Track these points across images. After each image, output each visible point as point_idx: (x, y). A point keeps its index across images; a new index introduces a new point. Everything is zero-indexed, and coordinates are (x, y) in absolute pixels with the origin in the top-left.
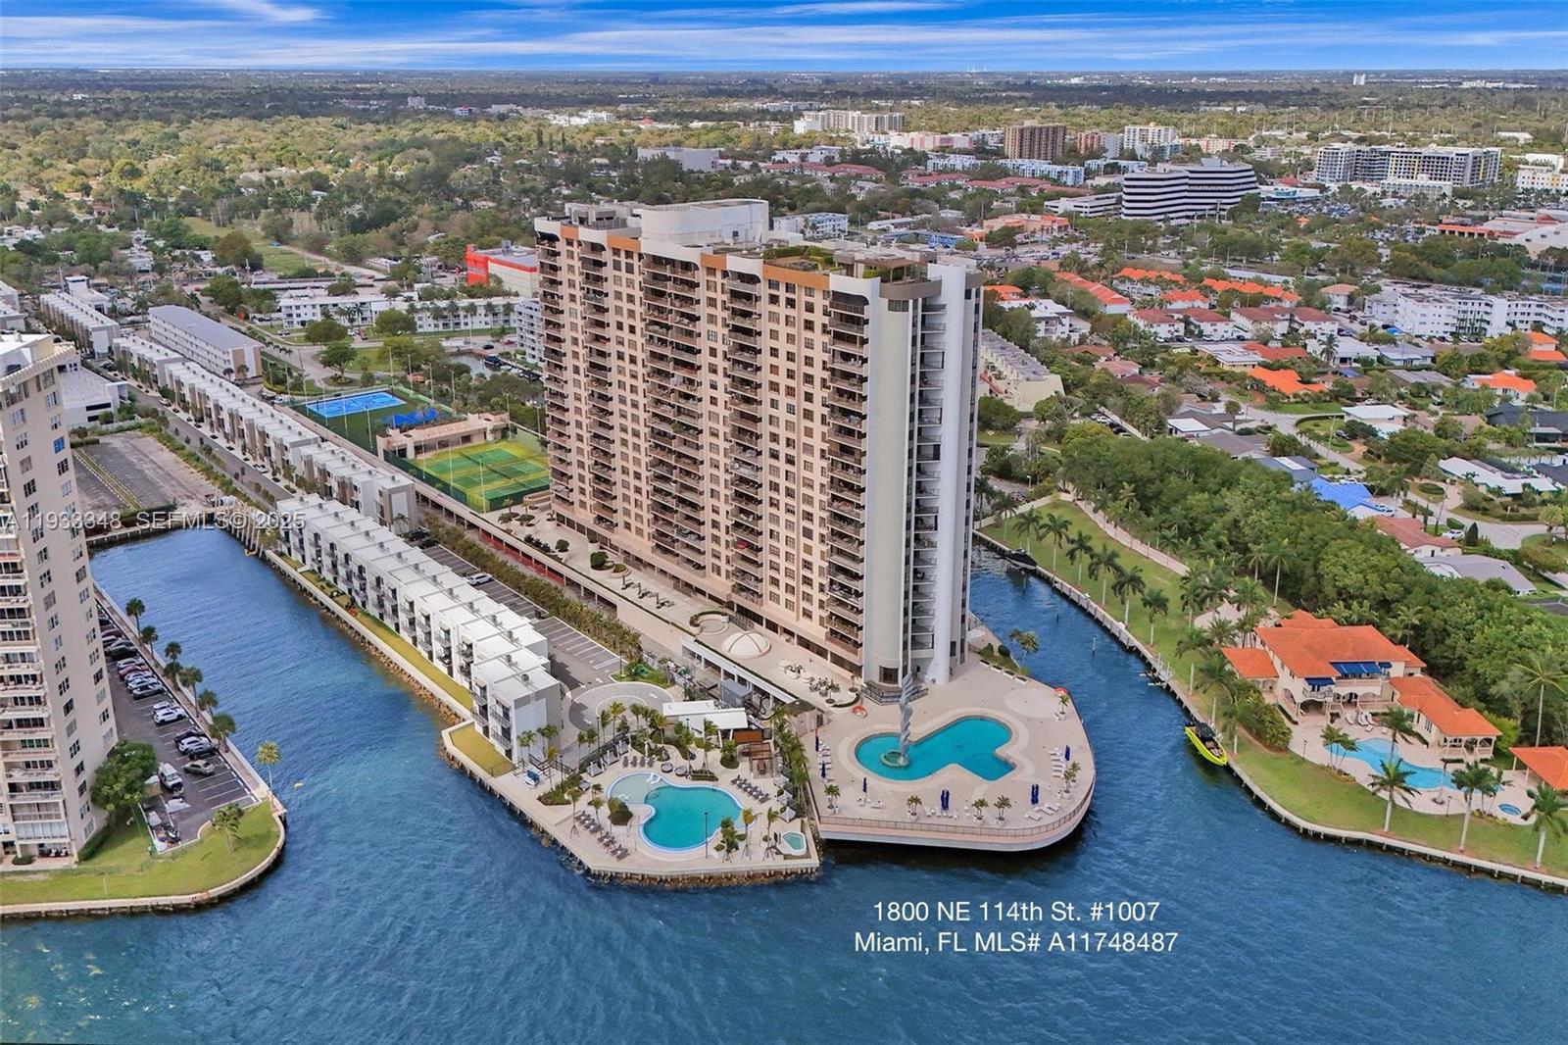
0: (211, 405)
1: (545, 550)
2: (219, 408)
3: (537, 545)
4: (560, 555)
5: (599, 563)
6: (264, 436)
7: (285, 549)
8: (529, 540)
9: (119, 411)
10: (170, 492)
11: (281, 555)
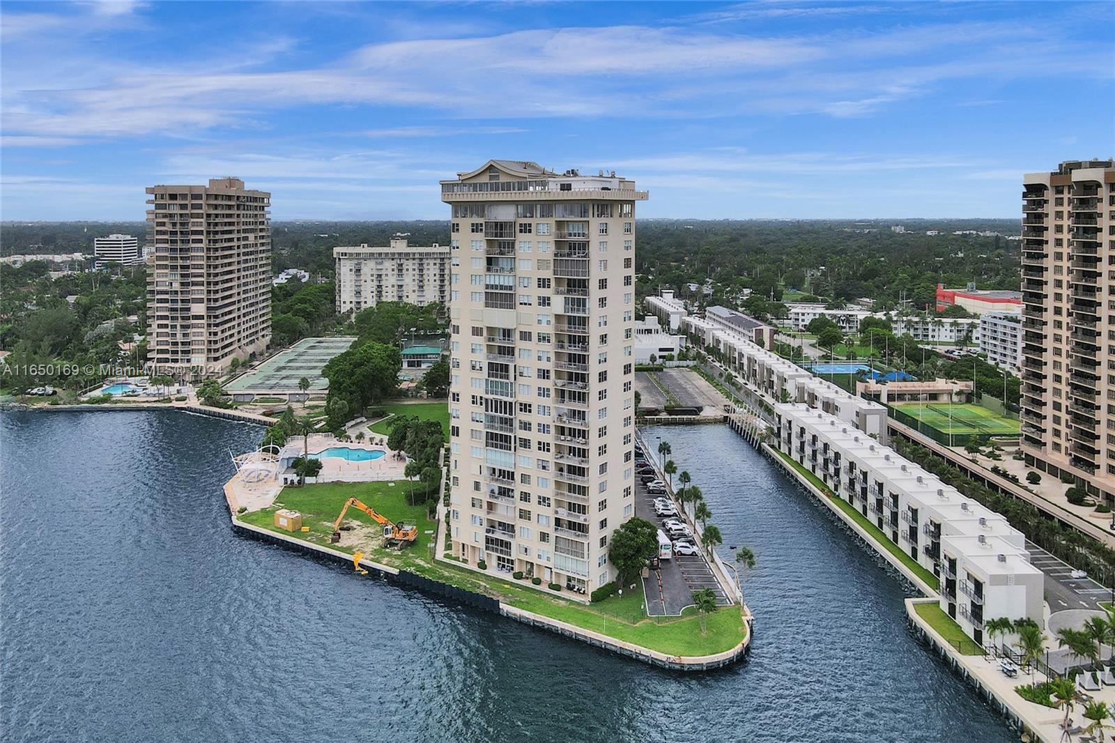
0: (736, 355)
1: (1014, 480)
2: (741, 355)
3: (1005, 475)
4: (1031, 487)
5: (1076, 498)
6: (770, 372)
7: (776, 444)
8: (995, 470)
9: (679, 355)
10: (700, 401)
11: (772, 447)
